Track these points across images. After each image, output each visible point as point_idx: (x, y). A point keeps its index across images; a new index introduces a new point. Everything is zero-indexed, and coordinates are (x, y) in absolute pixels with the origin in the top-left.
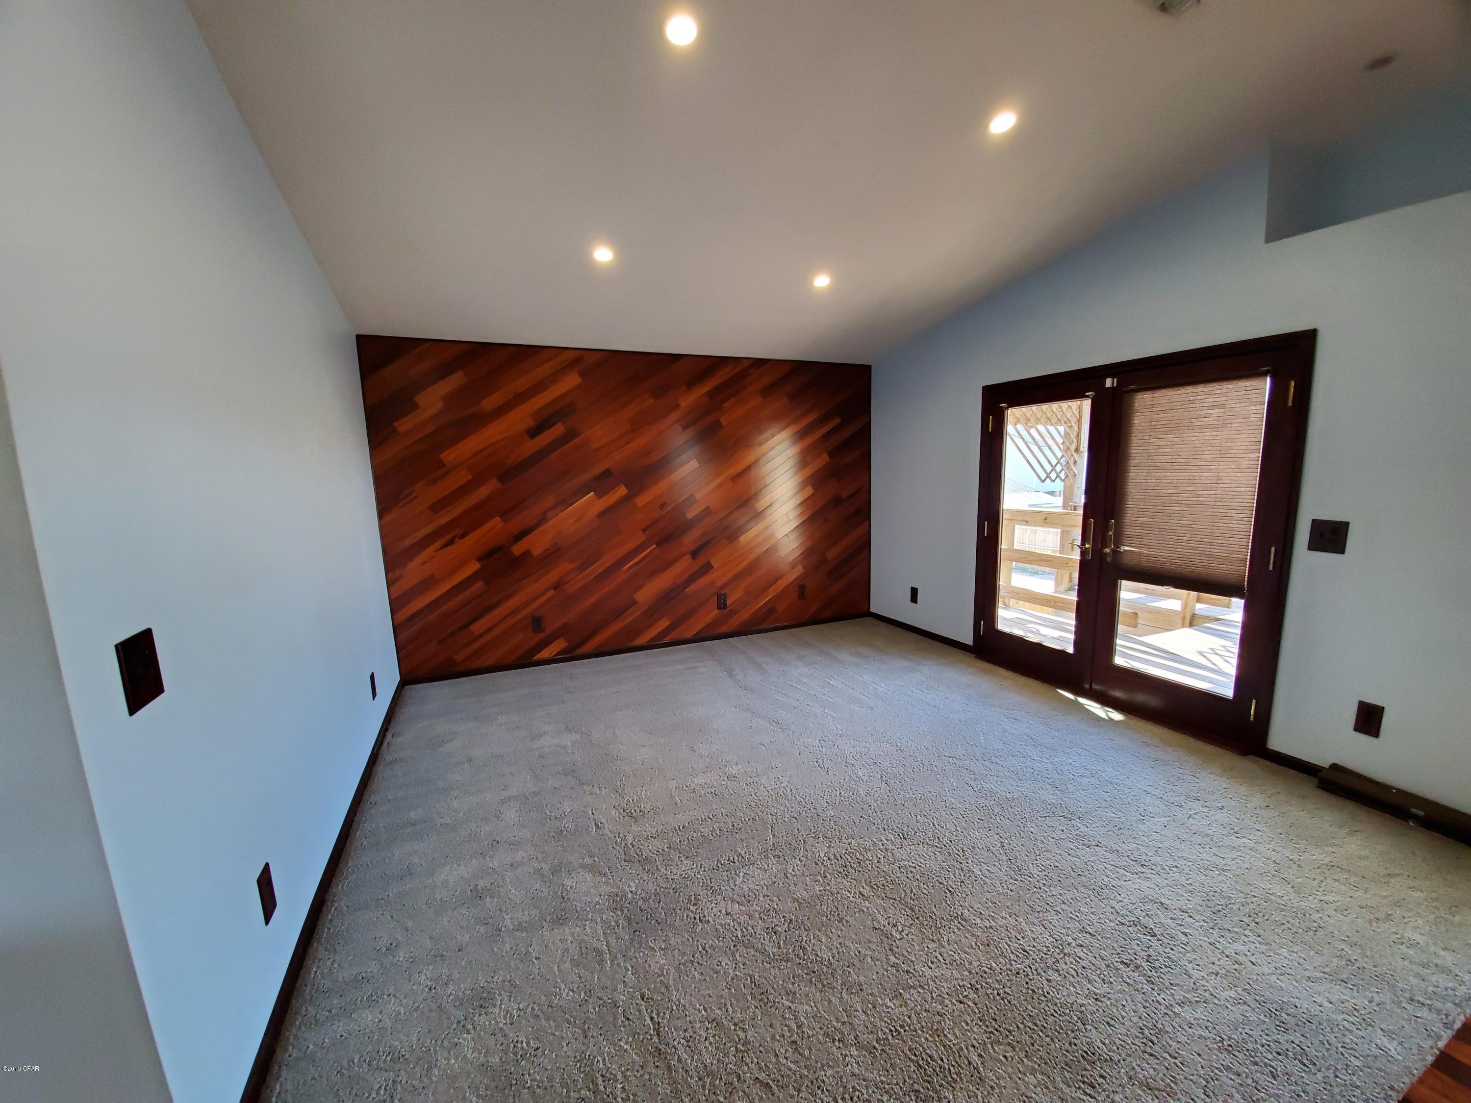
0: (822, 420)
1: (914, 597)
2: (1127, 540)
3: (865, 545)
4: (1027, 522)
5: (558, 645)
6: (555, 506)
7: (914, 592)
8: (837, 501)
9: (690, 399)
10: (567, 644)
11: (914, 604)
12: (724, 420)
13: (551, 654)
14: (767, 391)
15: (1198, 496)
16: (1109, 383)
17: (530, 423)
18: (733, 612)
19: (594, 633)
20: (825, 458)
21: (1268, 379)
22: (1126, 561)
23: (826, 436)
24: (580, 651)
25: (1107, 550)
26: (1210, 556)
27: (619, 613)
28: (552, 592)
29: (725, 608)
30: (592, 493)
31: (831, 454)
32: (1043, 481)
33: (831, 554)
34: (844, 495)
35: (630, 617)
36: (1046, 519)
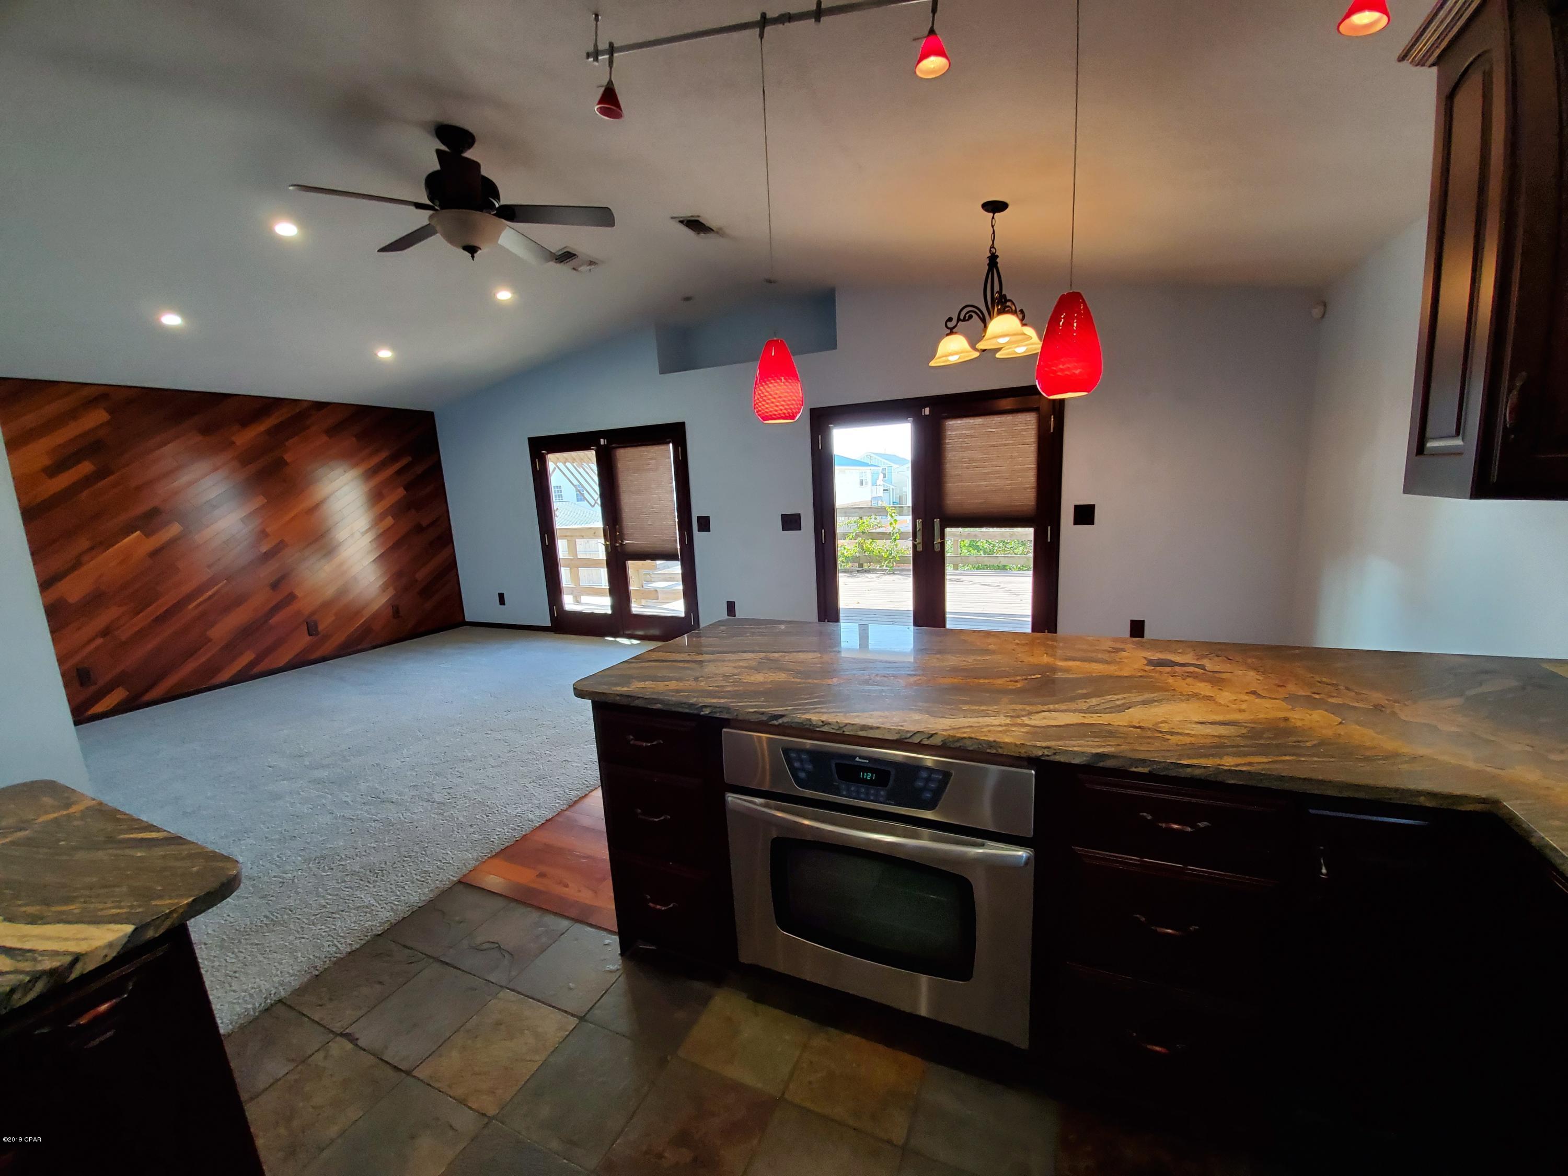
0: (394, 458)
1: (502, 600)
2: (626, 537)
3: (451, 565)
4: (583, 536)
5: (117, 696)
6: (92, 549)
7: (501, 596)
8: (419, 529)
9: (247, 437)
10: (128, 693)
11: (502, 606)
12: (288, 457)
13: (108, 706)
14: (333, 431)
15: (653, 508)
16: (602, 442)
17: (46, 461)
18: (327, 637)
19: (163, 675)
20: (400, 492)
21: (671, 445)
22: (629, 549)
23: (399, 473)
24: (147, 697)
25: (618, 545)
26: (663, 540)
27: (190, 653)
28: (100, 641)
29: (317, 634)
30: (138, 532)
31: (406, 488)
32: (593, 506)
33: (421, 575)
34: (425, 523)
35: (203, 658)
36: (595, 533)
